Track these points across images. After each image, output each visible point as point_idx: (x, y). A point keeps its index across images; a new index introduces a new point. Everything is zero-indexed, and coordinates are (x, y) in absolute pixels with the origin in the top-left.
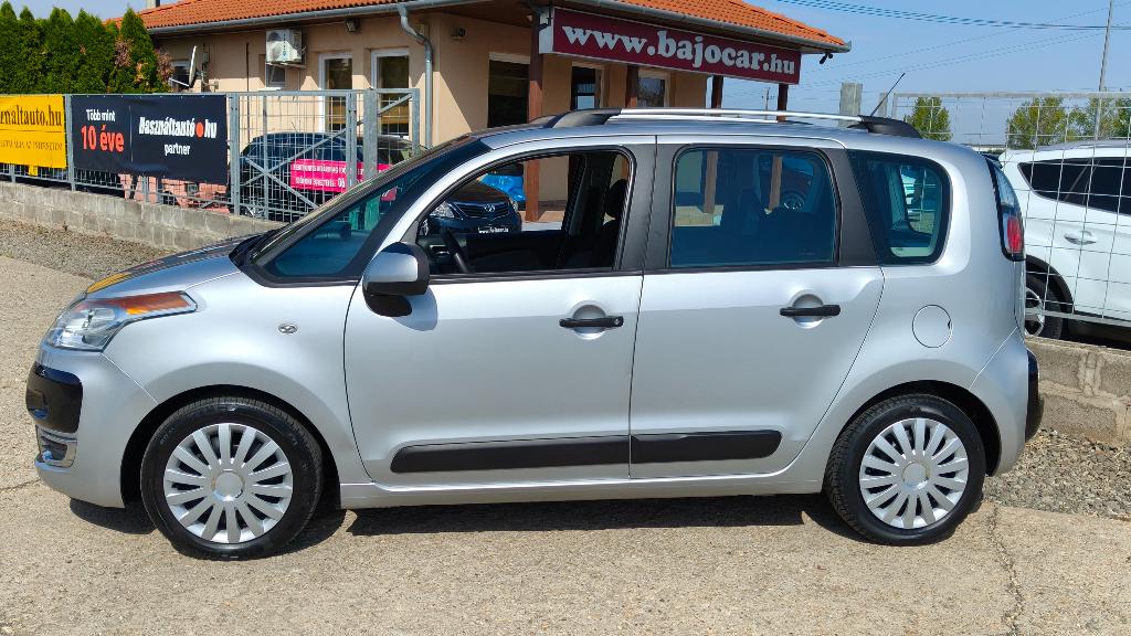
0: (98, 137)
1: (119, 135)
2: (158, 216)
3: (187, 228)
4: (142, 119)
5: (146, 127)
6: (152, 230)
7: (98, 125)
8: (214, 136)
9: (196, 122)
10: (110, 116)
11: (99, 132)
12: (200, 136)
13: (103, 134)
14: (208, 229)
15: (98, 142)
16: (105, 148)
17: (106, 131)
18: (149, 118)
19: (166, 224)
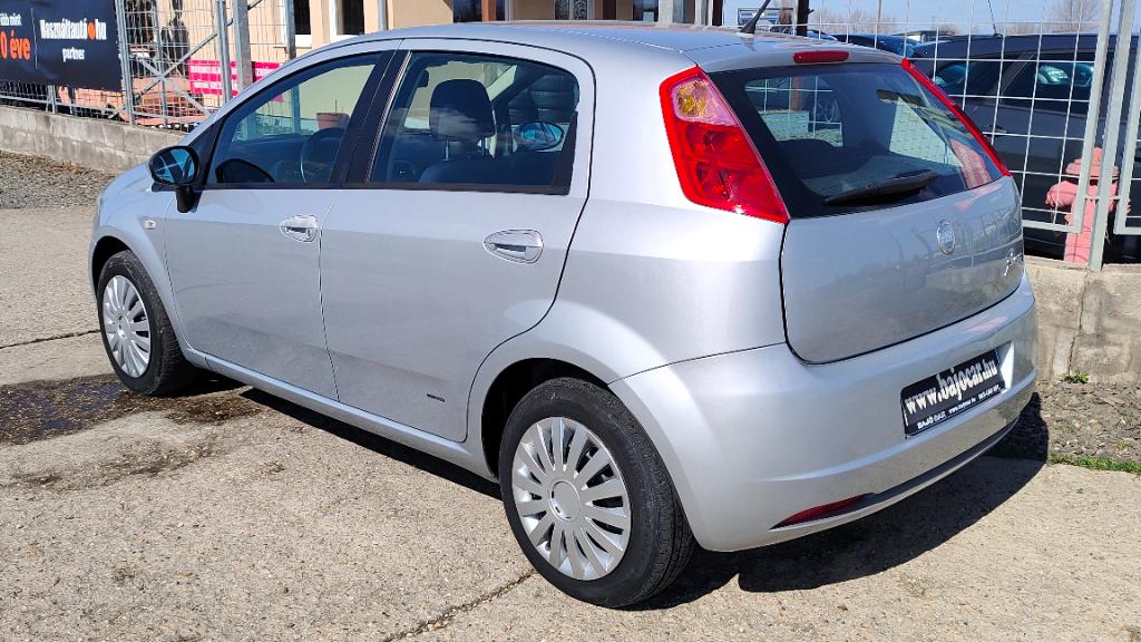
0: (9, 44)
1: (27, 41)
2: (64, 127)
3: (89, 141)
4: (42, 22)
5: (49, 30)
6: (60, 144)
7: (7, 29)
8: (104, 38)
9: (88, 22)
10: (16, 20)
11: (9, 39)
12: (92, 38)
13: (12, 40)
14: (106, 140)
15: (9, 48)
16: (14, 56)
17: (15, 38)
18: (47, 21)
19: (71, 137)
